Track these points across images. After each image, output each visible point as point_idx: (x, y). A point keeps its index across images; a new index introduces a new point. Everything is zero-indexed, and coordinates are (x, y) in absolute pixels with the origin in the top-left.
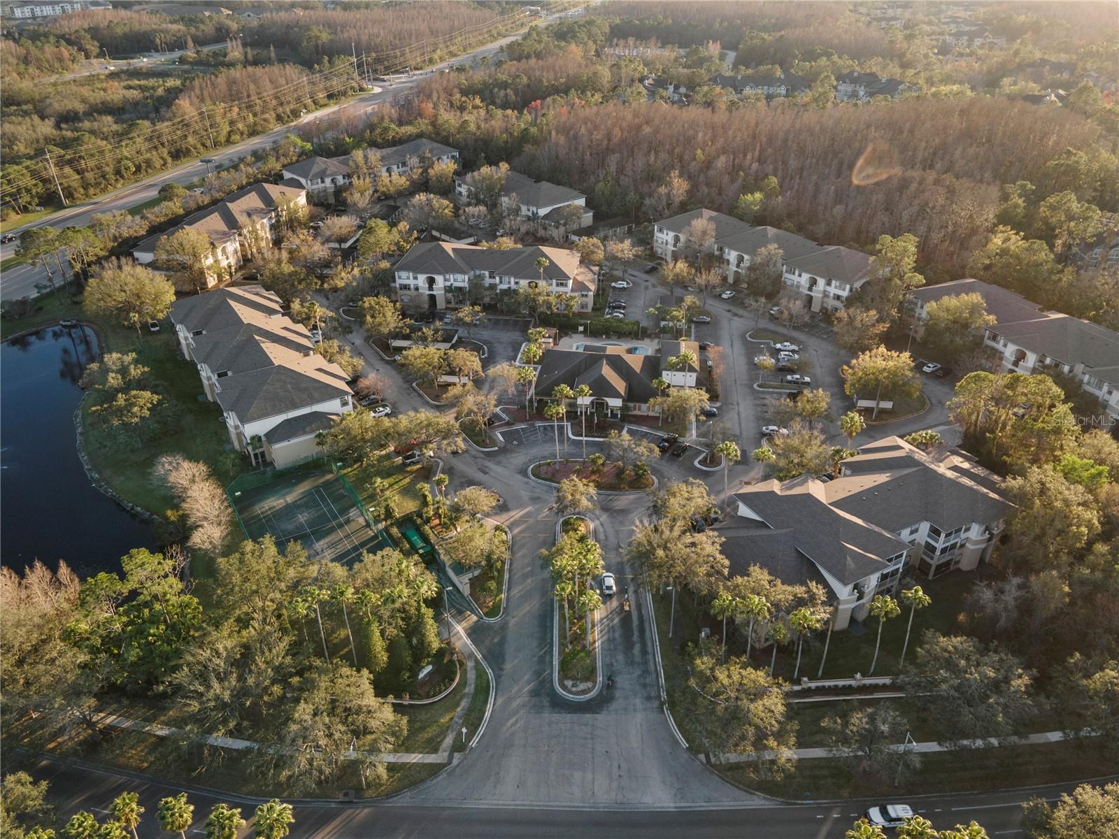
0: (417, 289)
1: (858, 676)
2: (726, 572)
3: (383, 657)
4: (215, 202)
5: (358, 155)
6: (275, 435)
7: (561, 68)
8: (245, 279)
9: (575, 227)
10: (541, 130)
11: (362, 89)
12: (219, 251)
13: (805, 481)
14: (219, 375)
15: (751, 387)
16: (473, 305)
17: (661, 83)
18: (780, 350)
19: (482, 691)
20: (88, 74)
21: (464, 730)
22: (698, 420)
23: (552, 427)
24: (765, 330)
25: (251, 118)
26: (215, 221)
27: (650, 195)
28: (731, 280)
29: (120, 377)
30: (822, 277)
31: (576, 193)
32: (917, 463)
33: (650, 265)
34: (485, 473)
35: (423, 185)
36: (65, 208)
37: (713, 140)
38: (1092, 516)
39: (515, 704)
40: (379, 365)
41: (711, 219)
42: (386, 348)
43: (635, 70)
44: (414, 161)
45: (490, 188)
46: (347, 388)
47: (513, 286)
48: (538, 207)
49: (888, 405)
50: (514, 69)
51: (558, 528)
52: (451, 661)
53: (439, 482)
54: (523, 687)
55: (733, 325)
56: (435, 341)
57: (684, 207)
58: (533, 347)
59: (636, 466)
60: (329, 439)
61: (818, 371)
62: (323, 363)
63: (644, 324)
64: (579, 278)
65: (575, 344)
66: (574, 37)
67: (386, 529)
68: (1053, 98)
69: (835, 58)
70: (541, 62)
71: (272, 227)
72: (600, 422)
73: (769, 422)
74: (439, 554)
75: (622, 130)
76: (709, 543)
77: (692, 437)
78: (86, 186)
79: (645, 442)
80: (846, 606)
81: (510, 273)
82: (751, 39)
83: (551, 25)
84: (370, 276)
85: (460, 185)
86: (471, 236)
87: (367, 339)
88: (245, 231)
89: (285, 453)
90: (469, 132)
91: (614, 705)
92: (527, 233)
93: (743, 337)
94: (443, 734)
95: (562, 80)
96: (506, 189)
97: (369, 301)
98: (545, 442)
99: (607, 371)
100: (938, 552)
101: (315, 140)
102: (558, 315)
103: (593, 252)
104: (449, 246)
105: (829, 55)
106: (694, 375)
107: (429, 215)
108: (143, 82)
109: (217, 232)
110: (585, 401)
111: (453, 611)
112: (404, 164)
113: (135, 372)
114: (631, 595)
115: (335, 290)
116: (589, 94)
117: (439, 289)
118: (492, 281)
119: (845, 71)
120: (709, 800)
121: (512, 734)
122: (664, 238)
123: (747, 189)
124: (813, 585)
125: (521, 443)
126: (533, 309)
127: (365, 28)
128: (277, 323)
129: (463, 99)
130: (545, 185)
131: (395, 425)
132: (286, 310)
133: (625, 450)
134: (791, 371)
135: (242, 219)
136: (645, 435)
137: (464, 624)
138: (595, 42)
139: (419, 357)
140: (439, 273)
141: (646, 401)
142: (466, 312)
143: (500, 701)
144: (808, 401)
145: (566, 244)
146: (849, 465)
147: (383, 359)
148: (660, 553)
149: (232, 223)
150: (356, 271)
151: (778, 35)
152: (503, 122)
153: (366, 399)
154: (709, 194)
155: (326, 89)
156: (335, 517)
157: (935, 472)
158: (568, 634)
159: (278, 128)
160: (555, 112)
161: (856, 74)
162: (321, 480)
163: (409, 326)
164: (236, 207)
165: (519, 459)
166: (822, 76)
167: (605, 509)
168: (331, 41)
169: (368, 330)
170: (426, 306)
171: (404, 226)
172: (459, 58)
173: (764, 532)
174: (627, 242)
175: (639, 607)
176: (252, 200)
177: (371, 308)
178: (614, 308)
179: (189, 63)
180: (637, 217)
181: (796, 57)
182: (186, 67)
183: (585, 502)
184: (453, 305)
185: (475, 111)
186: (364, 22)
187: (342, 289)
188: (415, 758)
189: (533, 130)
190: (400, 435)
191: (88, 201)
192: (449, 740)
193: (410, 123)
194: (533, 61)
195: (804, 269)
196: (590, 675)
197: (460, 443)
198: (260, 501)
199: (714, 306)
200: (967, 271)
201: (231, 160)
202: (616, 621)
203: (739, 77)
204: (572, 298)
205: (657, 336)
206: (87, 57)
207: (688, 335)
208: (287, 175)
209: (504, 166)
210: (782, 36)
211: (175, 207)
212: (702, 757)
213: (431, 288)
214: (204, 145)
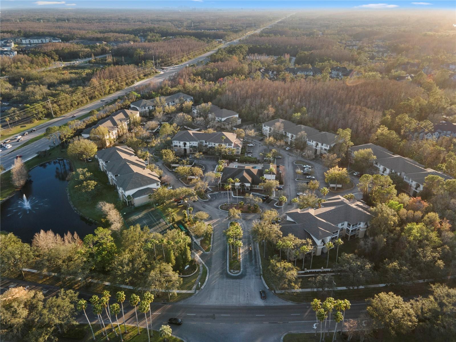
0: (180, 147)
1: (322, 268)
2: (281, 236)
3: (174, 262)
4: (108, 116)
5: (158, 99)
6: (135, 195)
7: (230, 65)
8: (119, 143)
9: (235, 125)
10: (223, 90)
11: (156, 72)
12: (111, 134)
13: (308, 209)
14: (115, 176)
15: (294, 180)
16: (200, 152)
17: (267, 71)
18: (305, 168)
19: (205, 273)
20: (55, 67)
21: (200, 283)
22: (275, 191)
23: (227, 193)
24: (301, 161)
25: (117, 85)
26: (109, 123)
27: (261, 113)
28: (289, 143)
29: (83, 176)
30: (320, 142)
31: (235, 113)
32: (345, 203)
33: (261, 138)
34: (204, 208)
35: (181, 110)
36: (54, 118)
37: (284, 93)
38: (396, 219)
39: (215, 277)
40: (168, 173)
41: (282, 122)
42: (170, 167)
43: (257, 66)
44: (177, 101)
45: (205, 111)
46: (158, 180)
47: (213, 145)
48: (222, 117)
49: (340, 186)
50: (213, 66)
51: (229, 225)
52: (195, 264)
53: (190, 210)
54: (217, 272)
55: (289, 159)
56: (187, 164)
57: (273, 118)
58: (221, 166)
59: (254, 205)
60: (153, 196)
61: (318, 175)
62: (150, 172)
63: (258, 159)
64: (236, 143)
65: (234, 165)
66: (235, 53)
67: (173, 225)
68: (409, 78)
69: (331, 61)
70: (223, 63)
71: (129, 125)
72: (242, 191)
73: (299, 191)
74: (190, 233)
75: (251, 90)
76: (276, 228)
77: (273, 196)
78: (61, 110)
79: (257, 197)
80: (319, 247)
81: (212, 141)
82: (301, 53)
83: (226, 48)
84: (164, 142)
85: (194, 110)
86: (198, 128)
87: (163, 164)
88: (119, 127)
89: (138, 201)
90: (197, 90)
91: (246, 277)
92: (218, 127)
93: (292, 163)
94: (193, 285)
95: (230, 70)
96: (211, 111)
97: (164, 151)
98: (224, 198)
99: (245, 174)
100: (350, 232)
101: (142, 93)
102: (229, 156)
103: (241, 134)
104: (191, 132)
105: (329, 60)
106: (275, 176)
107: (183, 120)
108: (76, 71)
109: (110, 127)
110: (237, 184)
111: (195, 250)
112: (174, 102)
113: (88, 174)
114: (252, 245)
115: (152, 147)
116: (240, 75)
117: (188, 147)
118: (206, 144)
119: (335, 66)
120: (275, 303)
121: (214, 285)
122: (266, 129)
123: (296, 111)
124: (308, 240)
125: (216, 198)
126: (220, 153)
127: (157, 49)
128: (134, 158)
129: (194, 77)
130: (224, 110)
131: (175, 192)
132: (136, 154)
133: (251, 200)
134: (308, 175)
135: (118, 122)
136: (258, 196)
137: (199, 254)
138: (243, 54)
139: (182, 170)
140: (188, 141)
141: (258, 184)
142: (197, 155)
143: (210, 276)
144: (312, 184)
145: (232, 131)
146: (323, 204)
147: (169, 171)
148: (261, 230)
149: (115, 124)
150: (159, 141)
151: (311, 52)
152: (209, 86)
153: (164, 184)
154: (282, 113)
155: (143, 73)
156: (156, 222)
157: (350, 206)
158: (232, 256)
159: (127, 88)
160: (227, 82)
161: (338, 68)
162: (150, 210)
163: (178, 159)
164: (116, 118)
165: (215, 203)
166: (326, 69)
167: (244, 219)
168: (145, 54)
169: (164, 161)
170: (183, 152)
171: (175, 125)
172: (192, 60)
173: (294, 224)
174: (253, 130)
175: (255, 249)
176: (121, 115)
177: (165, 153)
178: (248, 153)
179: (92, 63)
180: (257, 121)
181: (317, 61)
182: (91, 65)
183: (237, 216)
184: (192, 152)
185: (199, 82)
186: (157, 47)
187: (154, 147)
188: (184, 291)
189: (220, 90)
190: (177, 195)
191: (62, 115)
192: (195, 287)
193: (175, 86)
194: (220, 62)
195: (314, 140)
196: (239, 268)
197: (196, 198)
198: (130, 217)
199: (282, 152)
200: (370, 141)
201: (111, 100)
202: (247, 253)
203: (296, 68)
204: (233, 150)
205: (263, 163)
206: (54, 61)
207: (273, 162)
208: (132, 106)
209: (210, 104)
210: (312, 53)
211: (94, 118)
212: (273, 291)
213: (185, 146)
214: (101, 95)
